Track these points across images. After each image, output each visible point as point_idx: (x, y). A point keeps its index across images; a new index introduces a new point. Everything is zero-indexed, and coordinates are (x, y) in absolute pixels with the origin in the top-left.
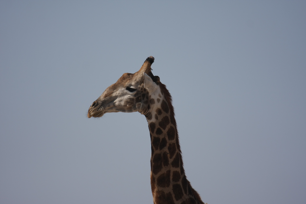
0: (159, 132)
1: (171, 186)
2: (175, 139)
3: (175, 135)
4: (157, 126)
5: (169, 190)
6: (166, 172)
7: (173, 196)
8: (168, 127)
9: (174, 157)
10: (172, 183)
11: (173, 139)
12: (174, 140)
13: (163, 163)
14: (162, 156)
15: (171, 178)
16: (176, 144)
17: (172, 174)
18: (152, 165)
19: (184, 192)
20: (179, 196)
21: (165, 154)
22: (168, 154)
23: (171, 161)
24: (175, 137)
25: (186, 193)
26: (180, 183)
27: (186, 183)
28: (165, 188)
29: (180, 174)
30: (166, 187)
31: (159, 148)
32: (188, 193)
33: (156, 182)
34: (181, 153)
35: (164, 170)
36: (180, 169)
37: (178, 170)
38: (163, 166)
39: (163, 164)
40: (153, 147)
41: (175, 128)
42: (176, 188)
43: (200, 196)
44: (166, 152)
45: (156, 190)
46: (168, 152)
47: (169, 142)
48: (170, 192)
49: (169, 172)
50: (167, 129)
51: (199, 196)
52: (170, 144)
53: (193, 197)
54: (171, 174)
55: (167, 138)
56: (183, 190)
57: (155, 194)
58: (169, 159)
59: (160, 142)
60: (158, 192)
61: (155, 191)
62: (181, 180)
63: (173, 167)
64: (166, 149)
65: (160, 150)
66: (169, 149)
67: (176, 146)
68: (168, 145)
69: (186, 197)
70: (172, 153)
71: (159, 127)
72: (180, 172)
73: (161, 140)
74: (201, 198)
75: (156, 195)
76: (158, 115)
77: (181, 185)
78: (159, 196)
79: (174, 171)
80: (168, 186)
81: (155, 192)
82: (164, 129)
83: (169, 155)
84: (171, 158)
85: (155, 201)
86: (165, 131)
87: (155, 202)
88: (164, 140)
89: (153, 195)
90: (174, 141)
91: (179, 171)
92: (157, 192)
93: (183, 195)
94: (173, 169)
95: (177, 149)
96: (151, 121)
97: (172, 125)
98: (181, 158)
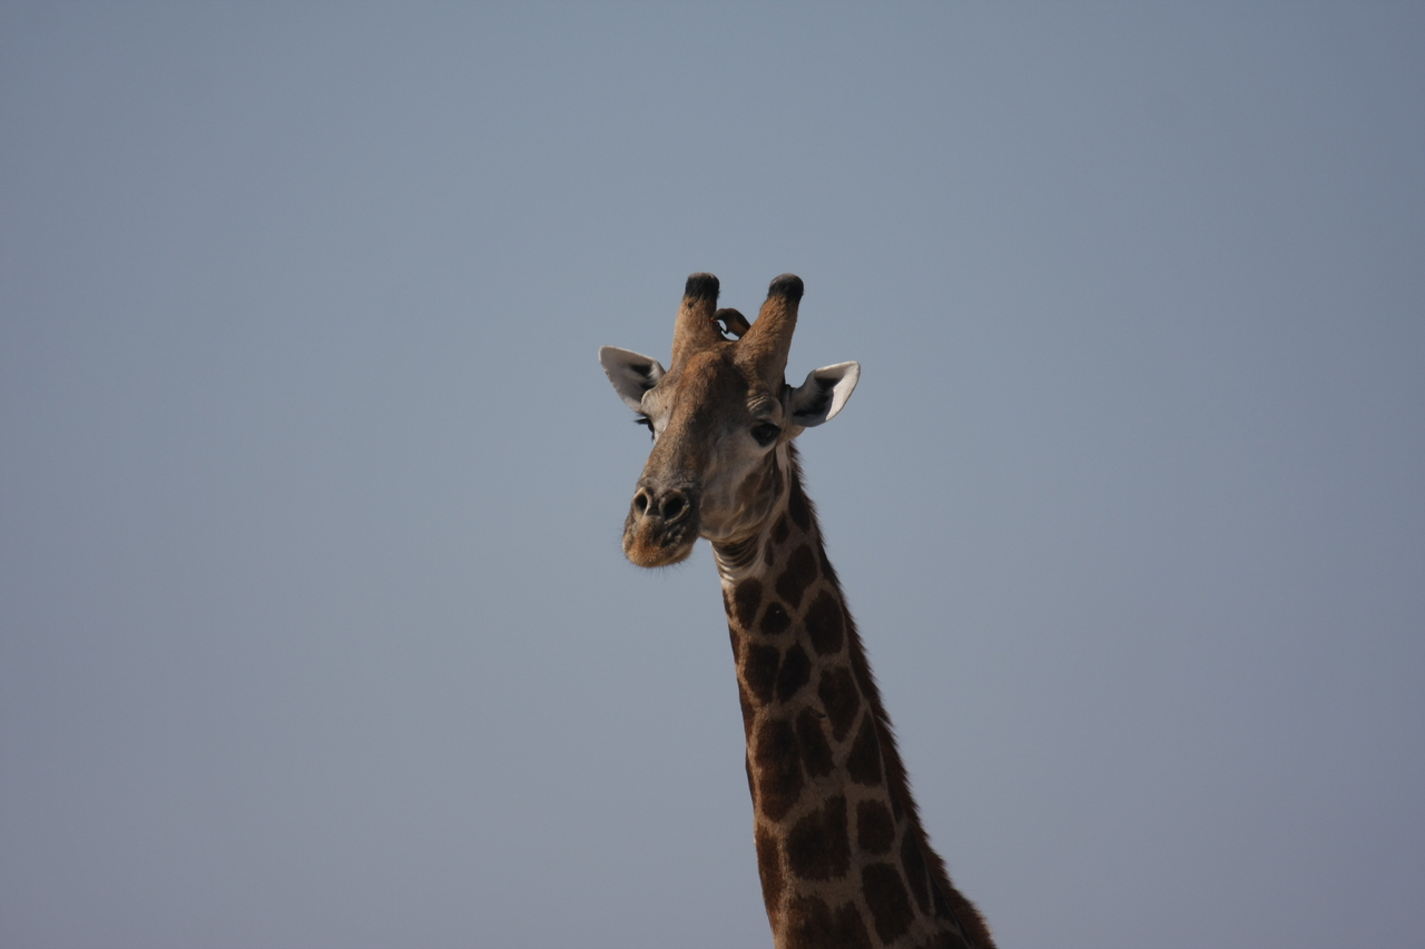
0: (775, 621)
1: (855, 875)
2: (845, 652)
3: (845, 633)
4: (770, 596)
5: (843, 891)
6: (822, 807)
7: (869, 921)
8: (810, 594)
9: (854, 733)
10: (858, 860)
11: (838, 650)
12: (842, 652)
13: (802, 762)
14: (794, 730)
15: (853, 833)
16: (852, 674)
17: (855, 814)
18: (757, 782)
19: (915, 905)
20: (894, 921)
21: (808, 720)
22: (823, 719)
23: (841, 751)
24: (846, 639)
25: (924, 908)
26: (894, 859)
27: (925, 864)
28: (828, 881)
29: (893, 817)
30: (831, 878)
31: (775, 693)
32: (933, 910)
33: (783, 857)
34: (889, 722)
35: (813, 797)
36: (887, 791)
37: (880, 794)
38: (806, 777)
39: (804, 770)
40: (749, 692)
41: (839, 602)
42: (877, 879)
43: (985, 922)
44: (809, 708)
45: (785, 896)
46: (822, 710)
47: (819, 663)
48: (851, 904)
49: (838, 804)
50: (805, 605)
51: (983, 926)
52: (825, 674)
53: (956, 931)
54: (852, 817)
55: (808, 647)
56: (911, 896)
57: (783, 916)
58: (833, 745)
59: (780, 665)
60: (797, 905)
61: (782, 901)
62: (897, 843)
63: (856, 780)
64: (809, 697)
65: (782, 703)
66: (825, 693)
67: (856, 683)
68: (815, 676)
69: (924, 925)
70: (842, 716)
71: (776, 597)
72: (889, 805)
73: (783, 657)
74: (990, 930)
75: (791, 920)
76: (774, 545)
77: (900, 869)
78: (802, 922)
79: (862, 804)
80: (841, 871)
81: (781, 907)
82: (796, 605)
83: (826, 725)
84: (840, 737)
86: (798, 616)
88: (797, 655)
89: (774, 923)
90: (841, 659)
91: (883, 802)
92: (792, 907)
93: (914, 918)
94: (857, 794)
95: (861, 697)
96: (746, 574)
97: (827, 586)
98: (887, 741)
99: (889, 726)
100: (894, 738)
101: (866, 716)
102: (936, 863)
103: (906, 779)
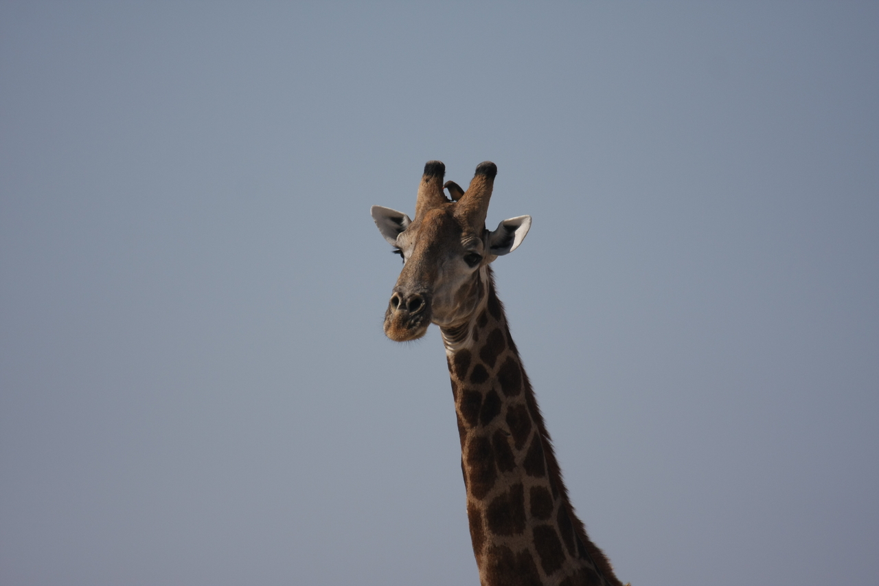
0: (479, 376)
1: (529, 532)
2: (522, 395)
3: (522, 383)
4: (476, 360)
5: (522, 542)
6: (508, 490)
7: (537, 560)
8: (501, 359)
9: (528, 445)
10: (530, 523)
11: (518, 394)
12: (520, 395)
13: (496, 463)
14: (491, 443)
15: (527, 506)
16: (527, 409)
17: (529, 495)
18: (468, 475)
19: (566, 551)
21: (499, 437)
22: (509, 436)
23: (520, 456)
24: (523, 387)
25: (572, 553)
26: (553, 522)
27: (573, 526)
28: (512, 536)
29: (552, 497)
30: (514, 535)
31: (479, 420)
32: (577, 554)
33: (484, 521)
34: (549, 438)
35: (503, 485)
36: (548, 480)
37: (544, 482)
38: (498, 472)
39: (497, 468)
40: (463, 419)
41: (518, 364)
42: (543, 535)
43: (609, 562)
44: (500, 429)
45: (486, 546)
46: (508, 431)
47: (506, 402)
48: (526, 550)
49: (518, 489)
50: (498, 366)
51: (608, 564)
52: (510, 408)
53: (592, 567)
54: (527, 497)
55: (500, 391)
56: (564, 546)
57: (484, 558)
58: (515, 452)
59: (483, 403)
60: (493, 551)
61: (484, 549)
62: (555, 512)
63: (529, 474)
64: (500, 423)
65: (484, 426)
66: (510, 420)
67: (529, 414)
68: (504, 410)
69: (572, 564)
70: (521, 436)
71: (480, 361)
72: (550, 489)
73: (484, 398)
74: (612, 567)
75: (489, 560)
76: (478, 328)
77: (557, 529)
78: (497, 561)
79: (533, 489)
80: (520, 530)
81: (484, 552)
82: (492, 365)
83: (511, 440)
84: (519, 447)
85: (487, 580)
86: (493, 373)
87: (485, 581)
88: (492, 397)
89: (479, 562)
90: (520, 399)
91: (546, 488)
92: (490, 552)
93: (565, 559)
94: (530, 482)
95: (532, 422)
96: (461, 346)
97: (511, 354)
98: (549, 450)
99: (549, 441)
100: (553, 448)
101: (535, 433)
102: (579, 525)
103: (560, 474)
